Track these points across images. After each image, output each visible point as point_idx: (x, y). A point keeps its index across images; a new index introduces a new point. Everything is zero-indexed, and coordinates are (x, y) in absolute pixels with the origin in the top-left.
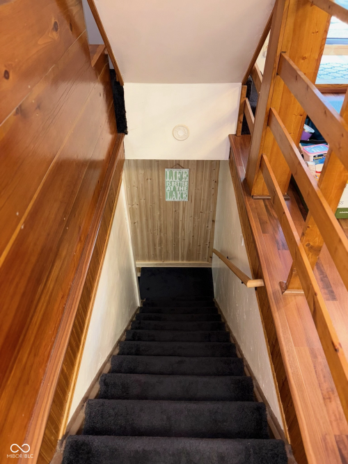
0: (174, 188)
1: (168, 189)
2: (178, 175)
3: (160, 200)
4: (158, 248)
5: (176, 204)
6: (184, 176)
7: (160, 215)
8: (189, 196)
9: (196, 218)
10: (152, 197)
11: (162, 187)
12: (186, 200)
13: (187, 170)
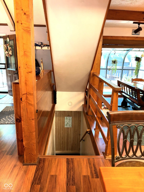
0: (68, 123)
1: (65, 123)
2: (69, 119)
3: (63, 127)
4: (61, 145)
5: (68, 128)
6: (71, 119)
7: (63, 133)
8: (72, 125)
9: (74, 134)
10: (61, 126)
11: (64, 122)
12: (71, 127)
13: (71, 117)
